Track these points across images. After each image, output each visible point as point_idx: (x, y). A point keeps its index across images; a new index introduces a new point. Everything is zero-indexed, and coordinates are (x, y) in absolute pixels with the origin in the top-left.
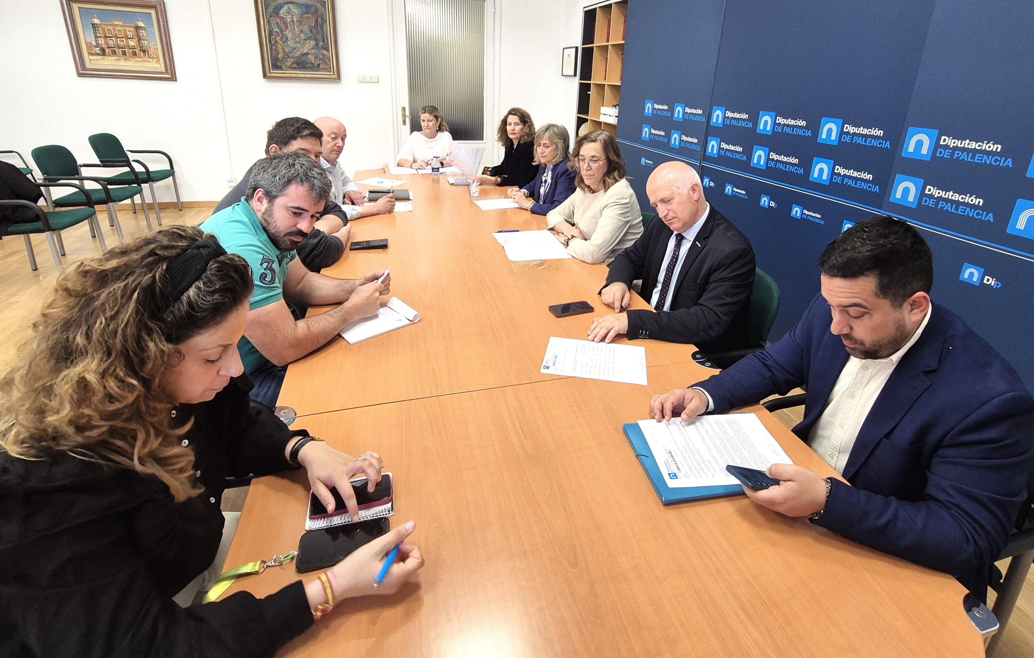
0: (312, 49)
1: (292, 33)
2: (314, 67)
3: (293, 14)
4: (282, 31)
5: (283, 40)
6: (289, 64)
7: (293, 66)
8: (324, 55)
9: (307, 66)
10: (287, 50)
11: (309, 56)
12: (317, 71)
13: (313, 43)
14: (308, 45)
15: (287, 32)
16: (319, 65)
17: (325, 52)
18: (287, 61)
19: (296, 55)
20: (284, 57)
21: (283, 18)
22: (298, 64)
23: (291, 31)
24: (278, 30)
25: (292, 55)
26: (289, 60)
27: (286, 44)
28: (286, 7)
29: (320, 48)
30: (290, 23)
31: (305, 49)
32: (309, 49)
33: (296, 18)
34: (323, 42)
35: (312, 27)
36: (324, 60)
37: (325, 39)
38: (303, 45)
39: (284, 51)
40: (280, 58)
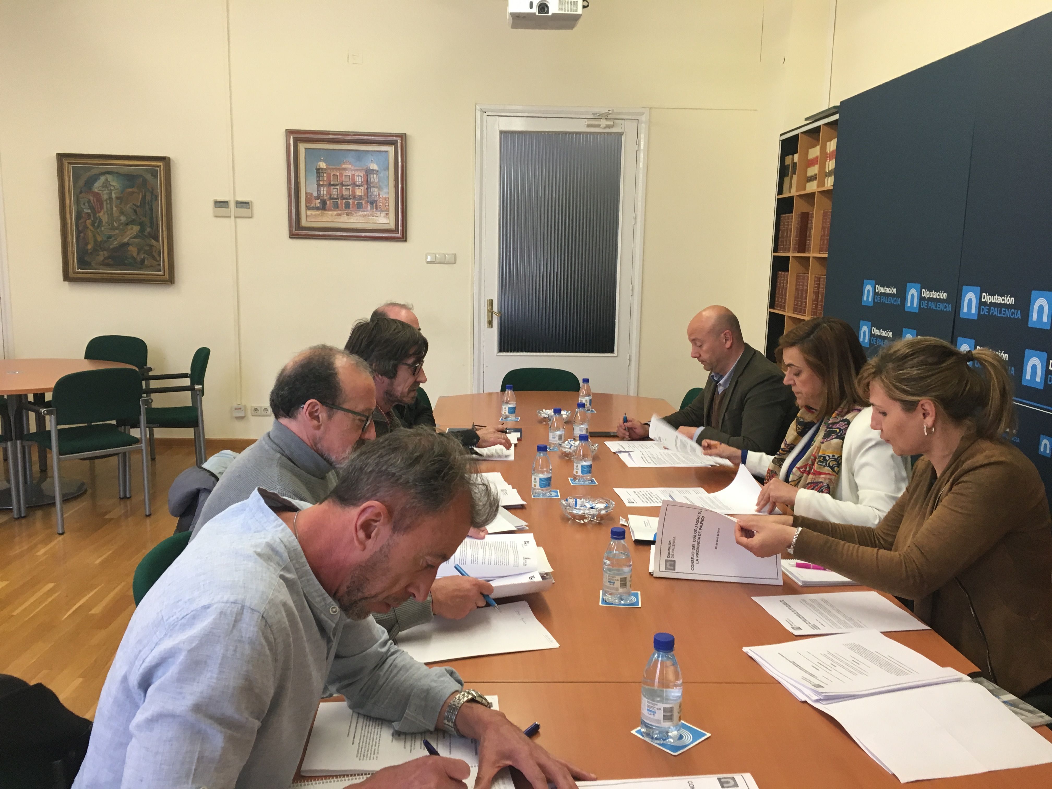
0: (135, 237)
1: (108, 214)
2: (137, 263)
3: (112, 188)
4: (94, 212)
5: (96, 225)
6: (101, 259)
7: (106, 262)
9: (126, 262)
10: (99, 240)
11: (130, 248)
12: (139, 269)
13: (136, 229)
14: (128, 233)
15: (101, 214)
16: (143, 261)
17: (152, 242)
18: (99, 255)
19: (112, 247)
20: (95, 250)
21: (98, 194)
22: (113, 259)
23: (107, 212)
24: (89, 211)
25: (106, 246)
26: (101, 253)
27: (98, 230)
28: (101, 179)
29: (145, 236)
30: (106, 200)
31: (126, 238)
32: (131, 238)
33: (115, 193)
34: (151, 227)
35: (137, 206)
36: (151, 253)
37: (153, 224)
38: (123, 231)
39: (95, 241)
40: (90, 250)
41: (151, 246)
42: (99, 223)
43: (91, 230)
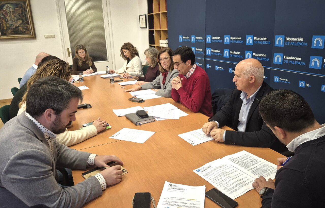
0: (21, 24)
1: (10, 17)
2: (22, 32)
3: (10, 8)
4: (5, 17)
5: (6, 21)
6: (10, 32)
7: (12, 33)
8: (27, 27)
9: (19, 32)
10: (8, 26)
11: (20, 28)
12: (24, 34)
13: (21, 21)
14: (18, 23)
15: (7, 17)
16: (25, 32)
17: (28, 25)
18: (9, 31)
19: (13, 28)
20: (7, 29)
21: (5, 11)
22: (14, 32)
25: (11, 27)
26: (9, 30)
27: (7, 23)
28: (6, 5)
29: (25, 24)
30: (9, 13)
32: (19, 25)
33: (11, 10)
35: (20, 14)
36: (27, 29)
37: (27, 19)
38: (16, 22)
39: (7, 26)
43: (5, 23)
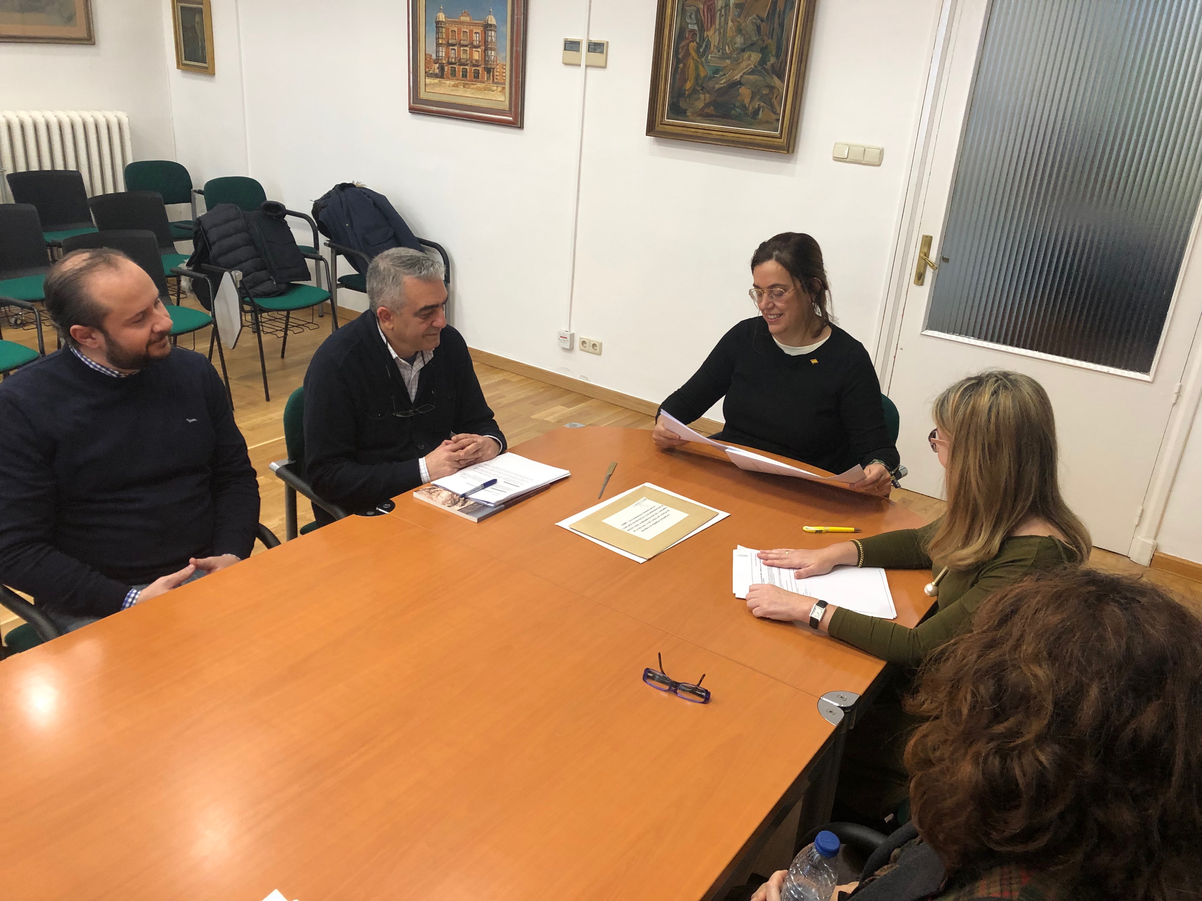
0: (752, 72)
1: (720, 33)
2: (746, 115)
4: (702, 29)
5: (701, 50)
6: (700, 105)
7: (706, 110)
9: (733, 112)
10: (702, 73)
11: (742, 90)
12: (750, 125)
13: (756, 57)
14: (744, 64)
15: (711, 33)
16: (756, 112)
17: (776, 81)
18: (699, 99)
19: (717, 86)
20: (694, 91)
22: (717, 106)
23: (719, 30)
24: (695, 27)
25: (711, 84)
26: (702, 96)
27: (703, 60)
29: (766, 70)
30: (720, 10)
31: (738, 73)
32: (745, 74)
34: (778, 56)
35: (762, 20)
36: (770, 100)
37: (780, 51)
38: (737, 62)
39: (697, 76)
40: (688, 90)
41: (772, 88)
42: (706, 46)
43: (693, 58)
